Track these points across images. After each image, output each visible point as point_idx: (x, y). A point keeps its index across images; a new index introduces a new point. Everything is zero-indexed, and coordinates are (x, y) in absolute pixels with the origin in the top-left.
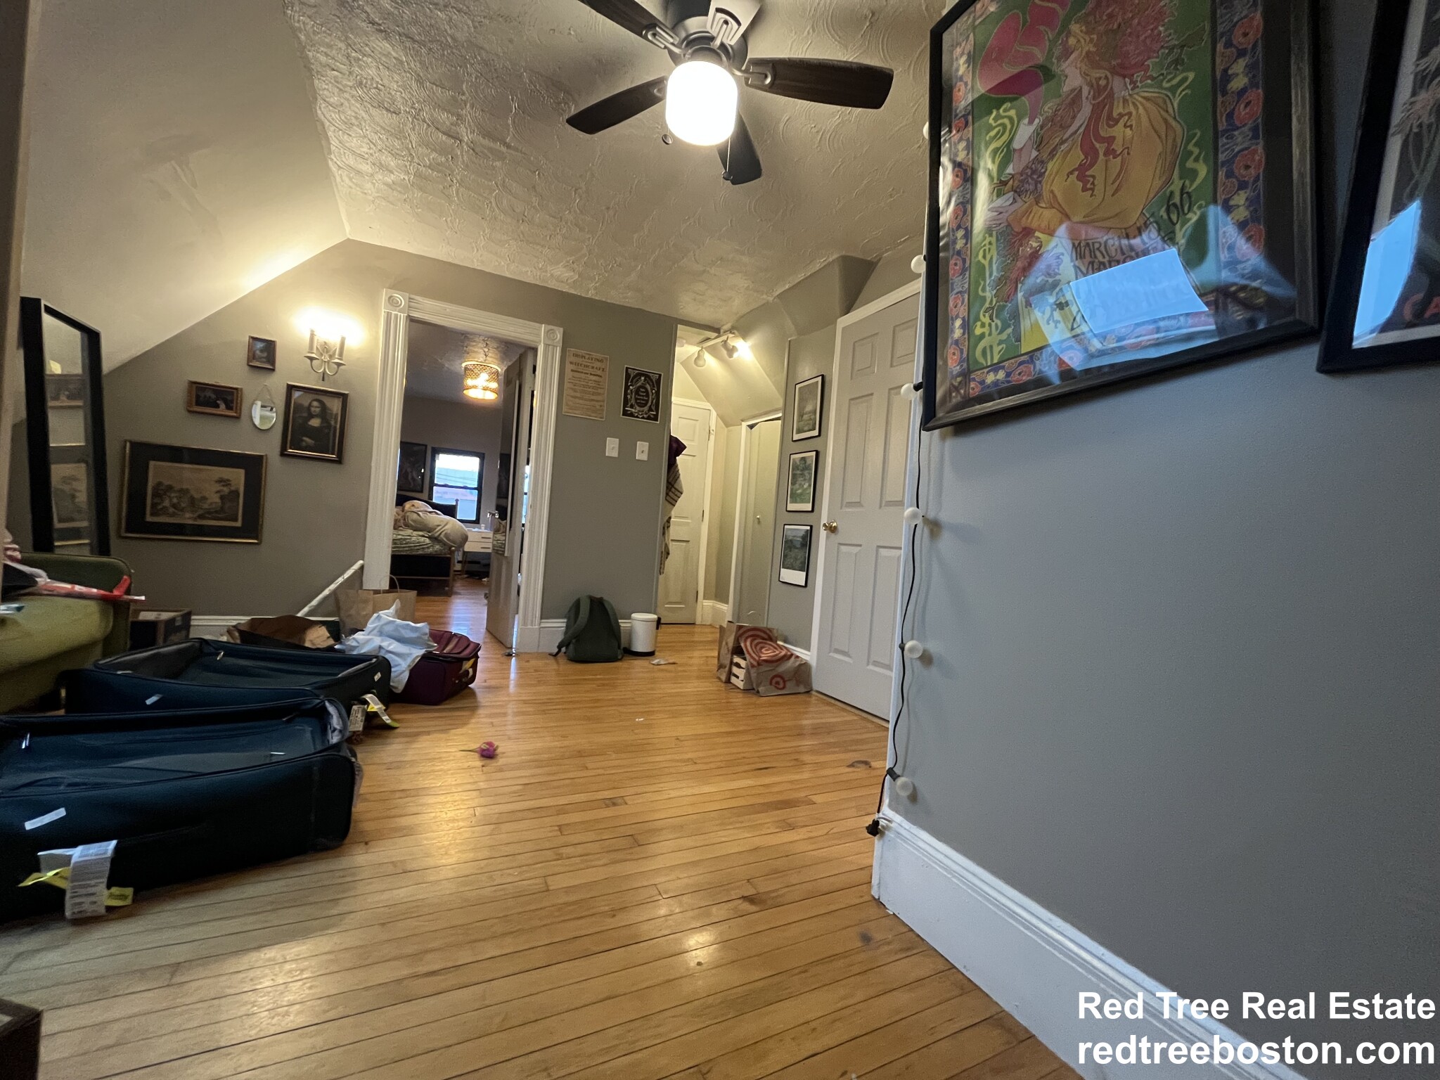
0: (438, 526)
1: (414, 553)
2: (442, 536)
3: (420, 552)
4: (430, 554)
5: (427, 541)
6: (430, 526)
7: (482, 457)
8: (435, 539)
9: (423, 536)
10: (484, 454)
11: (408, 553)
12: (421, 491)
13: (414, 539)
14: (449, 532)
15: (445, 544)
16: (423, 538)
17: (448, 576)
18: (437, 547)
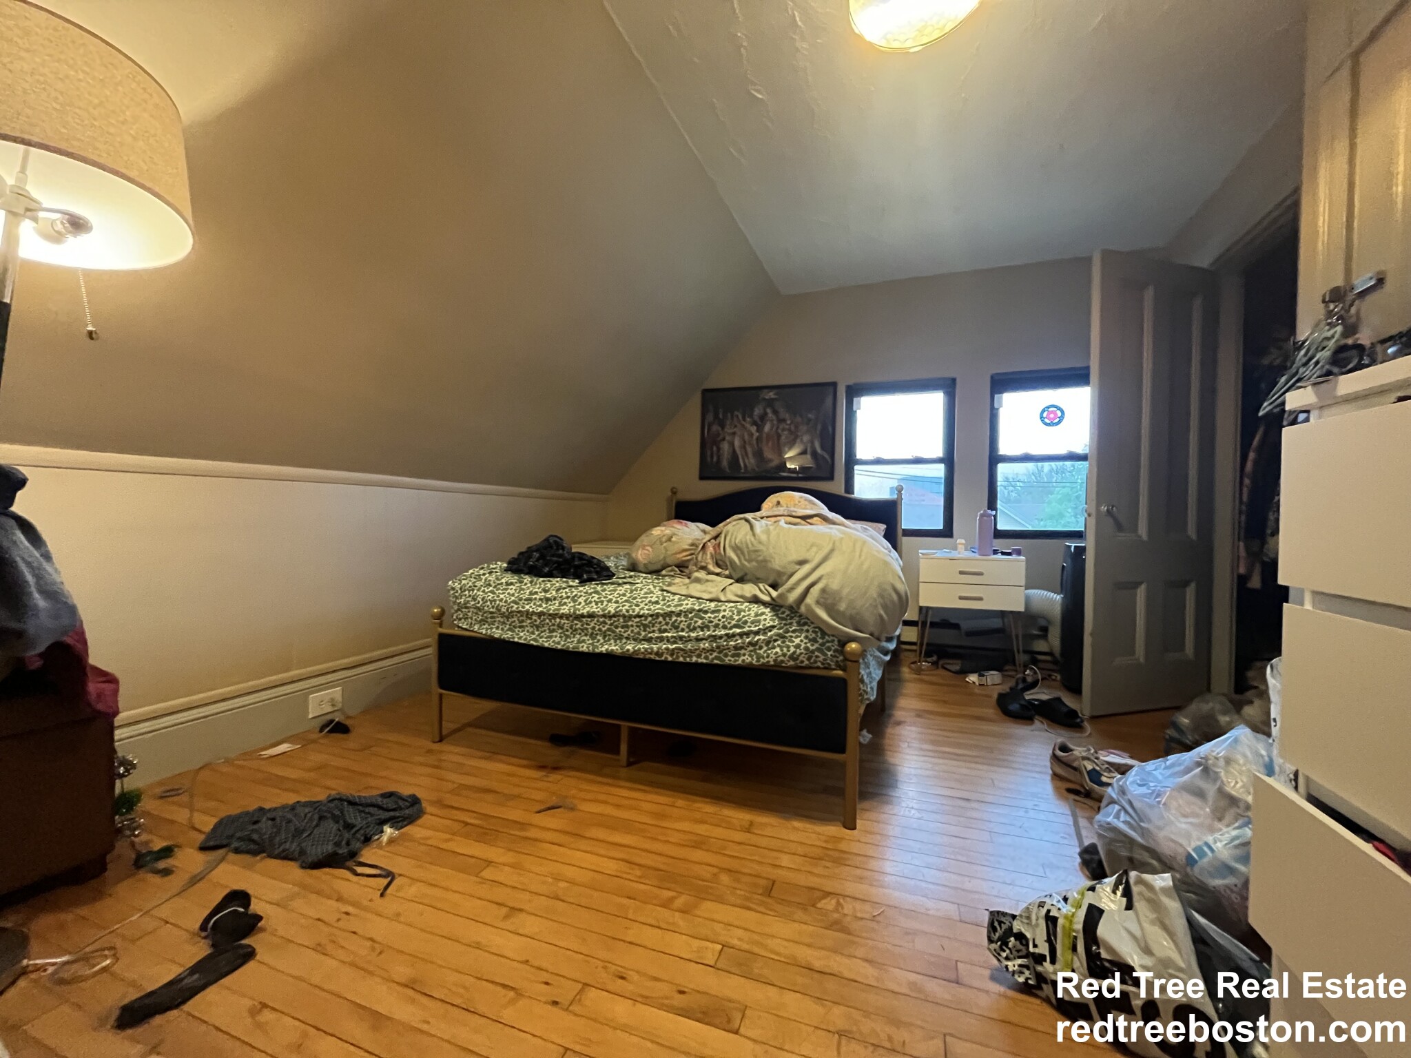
0: (802, 563)
1: (729, 660)
2: (810, 600)
3: (746, 658)
4: (777, 664)
5: (768, 617)
6: (777, 564)
7: (949, 387)
8: (789, 612)
9: (755, 600)
10: (954, 380)
11: (713, 658)
12: (831, 477)
13: (726, 610)
14: (835, 585)
15: (822, 630)
16: (755, 608)
17: (842, 750)
18: (798, 642)
